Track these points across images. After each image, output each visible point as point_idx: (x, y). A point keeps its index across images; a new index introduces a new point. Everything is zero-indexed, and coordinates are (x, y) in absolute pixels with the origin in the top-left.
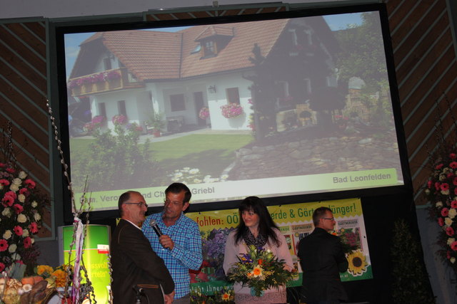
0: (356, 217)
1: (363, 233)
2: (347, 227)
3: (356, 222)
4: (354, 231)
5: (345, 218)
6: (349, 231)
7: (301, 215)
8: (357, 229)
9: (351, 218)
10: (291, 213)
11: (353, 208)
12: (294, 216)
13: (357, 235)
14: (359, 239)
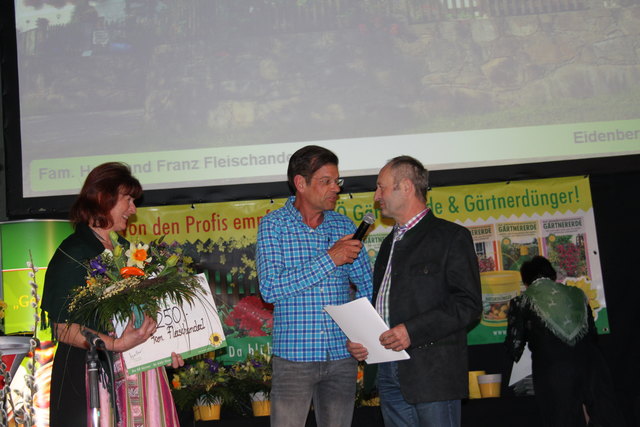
0: (579, 213)
1: (592, 244)
2: (562, 233)
3: (578, 223)
4: (574, 240)
5: (558, 215)
6: (565, 240)
7: (470, 207)
8: (581, 237)
9: (569, 215)
10: (452, 204)
11: (573, 196)
12: (456, 210)
13: (580, 250)
14: (584, 257)
